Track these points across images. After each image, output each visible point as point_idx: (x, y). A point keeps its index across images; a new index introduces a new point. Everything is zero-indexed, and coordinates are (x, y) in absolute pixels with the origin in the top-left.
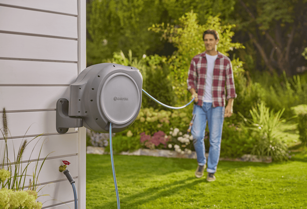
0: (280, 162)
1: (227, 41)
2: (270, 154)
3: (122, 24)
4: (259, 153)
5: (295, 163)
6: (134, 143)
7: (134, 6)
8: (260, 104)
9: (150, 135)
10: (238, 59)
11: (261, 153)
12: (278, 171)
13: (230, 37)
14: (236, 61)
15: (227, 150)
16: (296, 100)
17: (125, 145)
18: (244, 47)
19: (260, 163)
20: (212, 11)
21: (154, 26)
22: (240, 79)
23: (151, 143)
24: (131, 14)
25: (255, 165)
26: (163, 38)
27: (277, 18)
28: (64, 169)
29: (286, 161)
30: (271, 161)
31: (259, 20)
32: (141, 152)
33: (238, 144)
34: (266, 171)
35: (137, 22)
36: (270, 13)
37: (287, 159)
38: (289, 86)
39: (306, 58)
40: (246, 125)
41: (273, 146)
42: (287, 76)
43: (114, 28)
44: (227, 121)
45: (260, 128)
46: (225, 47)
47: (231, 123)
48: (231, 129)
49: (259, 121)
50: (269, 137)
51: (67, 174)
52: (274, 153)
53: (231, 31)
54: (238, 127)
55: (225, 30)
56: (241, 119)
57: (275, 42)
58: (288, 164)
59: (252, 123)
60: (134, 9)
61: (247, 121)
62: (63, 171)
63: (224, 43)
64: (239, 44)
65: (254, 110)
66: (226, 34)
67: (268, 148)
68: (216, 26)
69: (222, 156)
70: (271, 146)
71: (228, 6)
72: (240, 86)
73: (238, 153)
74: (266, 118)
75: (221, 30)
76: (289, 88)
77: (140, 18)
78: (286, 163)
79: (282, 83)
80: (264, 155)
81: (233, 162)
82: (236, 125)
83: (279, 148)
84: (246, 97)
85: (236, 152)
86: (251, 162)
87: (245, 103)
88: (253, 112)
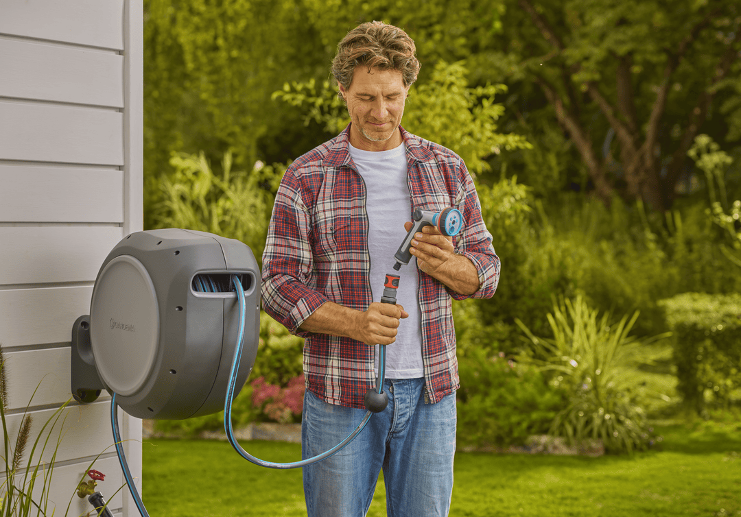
0: (627, 453)
1: (486, 129)
2: (600, 435)
3: (190, 66)
4: (570, 430)
5: (665, 457)
7: (223, 15)
8: (572, 298)
10: (514, 179)
11: (575, 430)
12: (619, 478)
13: (492, 118)
14: (509, 185)
15: (486, 426)
16: (671, 277)
18: (529, 146)
19: (573, 457)
20: (442, 32)
21: (287, 87)
22: (518, 231)
23: (281, 405)
24: (216, 38)
25: (560, 463)
26: (313, 120)
27: (622, 50)
28: (91, 491)
29: (641, 450)
30: (602, 453)
31: (572, 54)
32: (255, 430)
33: (516, 408)
34: (590, 479)
35: (232, 60)
36: (603, 37)
37: (645, 447)
38: (651, 241)
39: (700, 164)
40: (538, 357)
41: (607, 411)
42: (646, 210)
43: (165, 75)
44: (485, 346)
45: (574, 363)
46: (480, 145)
47: (496, 351)
48: (497, 367)
49: (571, 346)
50: (595, 387)
51: (99, 503)
52: (610, 430)
53: (495, 103)
54: (514, 360)
55: (479, 101)
56: (522, 338)
57: (615, 115)
58: (646, 460)
59: (552, 349)
60: (225, 23)
61: (539, 344)
62: (88, 496)
63: (478, 135)
64: (517, 138)
65: (558, 314)
66: (481, 112)
67: (595, 415)
68: (454, 89)
69: (470, 443)
70: (601, 411)
71: (486, 18)
72: (520, 250)
73: (516, 434)
74: (588, 337)
75: (468, 101)
76: (652, 246)
77: (240, 48)
78: (642, 457)
79: (635, 230)
80: (584, 437)
81: (501, 454)
82: (510, 356)
83: (622, 418)
84: (534, 281)
85: (511, 432)
86: (550, 455)
87: (532, 296)
88: (556, 319)
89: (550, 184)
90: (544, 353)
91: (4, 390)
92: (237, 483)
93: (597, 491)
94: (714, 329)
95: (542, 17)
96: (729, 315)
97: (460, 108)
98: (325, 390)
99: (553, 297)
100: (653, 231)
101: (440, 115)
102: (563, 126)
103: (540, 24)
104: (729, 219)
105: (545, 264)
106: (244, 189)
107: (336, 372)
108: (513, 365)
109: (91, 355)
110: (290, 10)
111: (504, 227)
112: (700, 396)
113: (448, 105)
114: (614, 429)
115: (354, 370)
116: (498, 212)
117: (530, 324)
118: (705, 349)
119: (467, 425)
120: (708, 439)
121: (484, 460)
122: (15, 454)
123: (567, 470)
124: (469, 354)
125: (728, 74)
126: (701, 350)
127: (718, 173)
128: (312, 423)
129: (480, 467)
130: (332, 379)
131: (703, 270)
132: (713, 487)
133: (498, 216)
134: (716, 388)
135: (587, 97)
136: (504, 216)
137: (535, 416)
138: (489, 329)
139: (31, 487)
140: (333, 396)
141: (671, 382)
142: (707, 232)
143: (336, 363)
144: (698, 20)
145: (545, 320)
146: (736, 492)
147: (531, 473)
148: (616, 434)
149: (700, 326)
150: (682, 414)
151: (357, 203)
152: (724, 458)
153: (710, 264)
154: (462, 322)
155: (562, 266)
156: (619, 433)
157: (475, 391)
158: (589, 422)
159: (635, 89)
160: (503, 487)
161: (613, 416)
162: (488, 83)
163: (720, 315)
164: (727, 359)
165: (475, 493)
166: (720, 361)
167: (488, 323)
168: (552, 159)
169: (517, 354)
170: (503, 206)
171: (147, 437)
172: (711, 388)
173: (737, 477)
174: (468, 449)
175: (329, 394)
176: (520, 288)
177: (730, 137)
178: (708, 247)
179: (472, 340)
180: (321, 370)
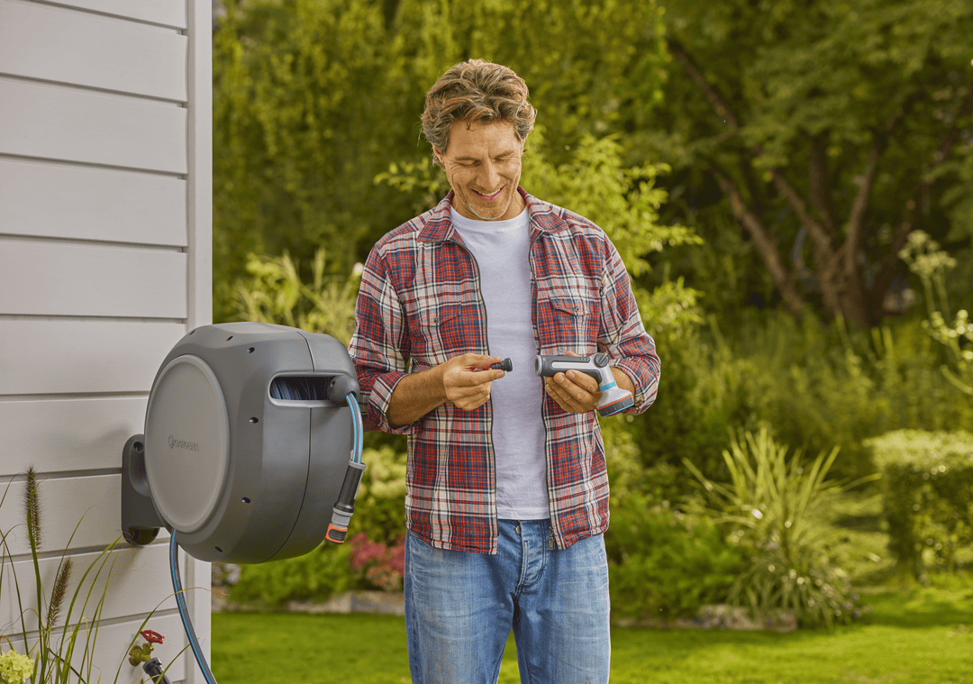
0: (826, 627)
1: (644, 220)
2: (791, 605)
3: (272, 149)
4: (753, 598)
5: (874, 632)
6: (329, 570)
7: (314, 86)
8: (755, 432)
9: (383, 545)
10: (681, 281)
11: (760, 599)
12: (816, 657)
13: (651, 205)
14: (674, 288)
15: (647, 594)
16: (880, 413)
17: (298, 579)
18: (699, 240)
19: (758, 632)
20: (589, 105)
21: (393, 169)
22: (687, 348)
23: (388, 568)
24: (304, 114)
25: (741, 639)
27: (815, 128)
28: (146, 657)
29: (843, 623)
30: (794, 627)
31: (753, 133)
32: (354, 601)
33: (684, 571)
34: (779, 659)
35: (325, 142)
36: (791, 111)
37: (848, 619)
38: (854, 365)
39: (914, 268)
40: (711, 506)
41: (800, 574)
42: (848, 330)
43: (241, 162)
44: (645, 493)
45: (757, 514)
46: (637, 240)
47: (659, 500)
48: (661, 519)
49: (754, 492)
50: (785, 543)
51: (156, 670)
52: (804, 599)
53: (655, 187)
54: (682, 511)
55: (636, 185)
56: (692, 483)
57: (808, 210)
58: (850, 636)
59: (730, 496)
60: (316, 96)
61: (713, 491)
62: (142, 663)
63: (634, 228)
64: (683, 230)
65: (737, 452)
66: (639, 198)
67: (785, 579)
68: (605, 169)
69: (627, 615)
70: (793, 573)
71: (644, 87)
72: (688, 373)
73: (685, 604)
74: (775, 481)
75: (621, 185)
76: (855, 371)
77: (335, 127)
78: (845, 632)
79: (834, 353)
80: (771, 607)
81: (666, 630)
82: (676, 505)
83: (819, 582)
84: (707, 410)
85: (678, 601)
86: (728, 630)
87: (704, 430)
88: (734, 458)
89: (726, 295)
90: (719, 501)
91: (37, 524)
92: (332, 664)
93: (788, 672)
94: (935, 471)
95: (714, 88)
96: (953, 455)
97: (611, 193)
98: (431, 530)
99: (730, 430)
100: (856, 353)
101: (586, 202)
102: (741, 223)
103: (712, 97)
104: (952, 334)
105: (720, 388)
106: (339, 298)
107: (443, 506)
108: (681, 517)
109: (146, 485)
110: (398, 80)
111: (668, 343)
112: (917, 556)
113: (597, 189)
114: (808, 596)
115: (469, 502)
116: (660, 324)
117: (702, 465)
118: (924, 496)
119: (622, 591)
120: (929, 609)
121: (644, 636)
122: (50, 609)
123: (750, 647)
124: (625, 503)
125: (950, 157)
126: (918, 497)
127: (938, 279)
128: (417, 576)
129: (639, 644)
130: (439, 515)
131: (920, 403)
132: (935, 667)
133: (660, 329)
134: (938, 546)
135: (772, 189)
136: (669, 329)
137: (709, 580)
138: (650, 472)
139: (70, 650)
140: (441, 537)
141: (880, 541)
142: (925, 354)
143: (443, 495)
144: (910, 89)
145: (721, 460)
146: (965, 674)
147: (704, 652)
148: (811, 602)
149: (916, 468)
150: (895, 580)
151: (469, 286)
152: (949, 633)
153: (930, 394)
154: (615, 465)
155: (742, 392)
156: (816, 601)
157: (632, 549)
158: (777, 588)
159: (833, 180)
160: (668, 668)
161: (808, 580)
162: (646, 162)
163: (941, 455)
164: (952, 509)
165: (633, 676)
166: (943, 512)
167: (648, 464)
168: (728, 263)
169: (685, 503)
170: (667, 316)
171: (217, 609)
172: (932, 546)
173: (966, 655)
174: (624, 623)
175: (436, 536)
176: (689, 420)
177: (953, 236)
178: (926, 373)
179: (630, 487)
180: (425, 504)
